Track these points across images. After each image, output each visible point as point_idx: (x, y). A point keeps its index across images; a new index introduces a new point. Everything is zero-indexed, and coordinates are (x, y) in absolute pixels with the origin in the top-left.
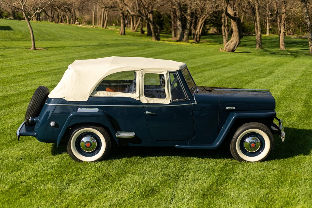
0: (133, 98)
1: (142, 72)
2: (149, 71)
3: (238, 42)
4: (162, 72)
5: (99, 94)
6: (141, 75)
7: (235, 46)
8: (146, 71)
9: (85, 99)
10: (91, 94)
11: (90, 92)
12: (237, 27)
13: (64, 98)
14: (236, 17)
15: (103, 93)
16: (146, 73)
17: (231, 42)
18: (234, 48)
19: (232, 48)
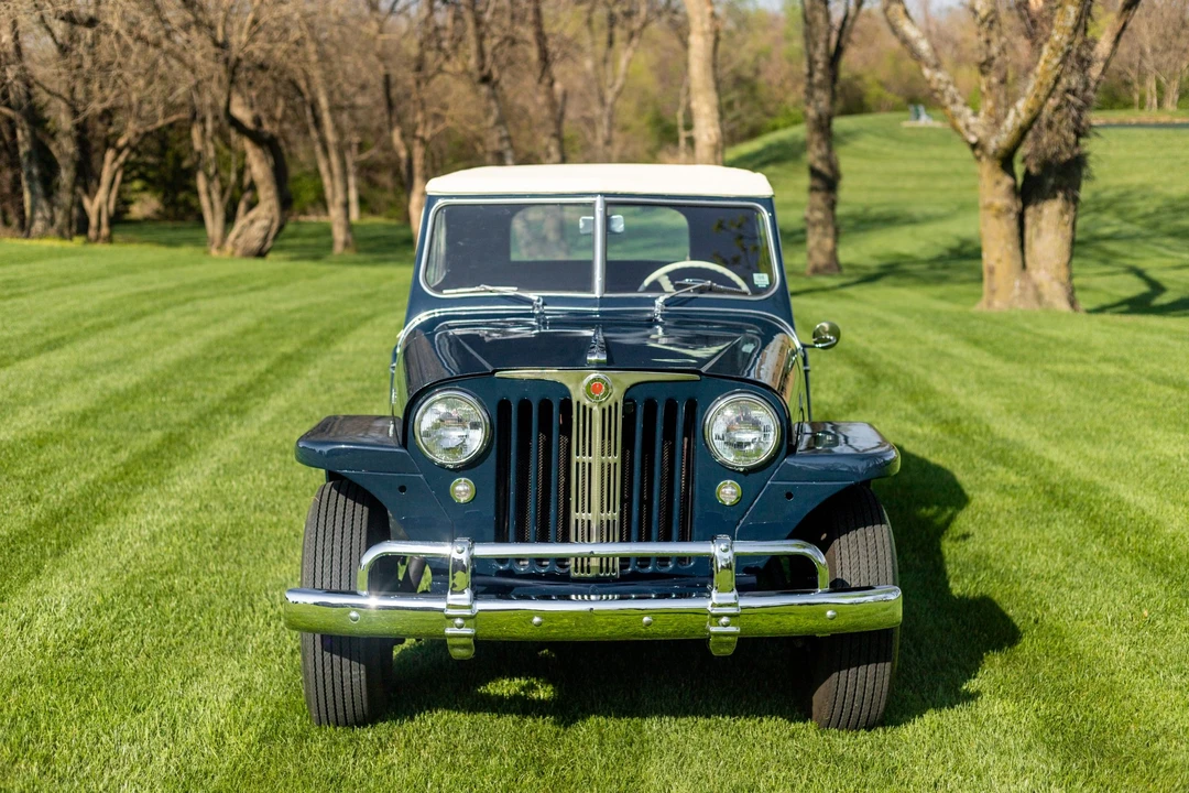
3: (275, 221)
7: (267, 236)
14: (260, 129)
18: (265, 244)
19: (256, 244)
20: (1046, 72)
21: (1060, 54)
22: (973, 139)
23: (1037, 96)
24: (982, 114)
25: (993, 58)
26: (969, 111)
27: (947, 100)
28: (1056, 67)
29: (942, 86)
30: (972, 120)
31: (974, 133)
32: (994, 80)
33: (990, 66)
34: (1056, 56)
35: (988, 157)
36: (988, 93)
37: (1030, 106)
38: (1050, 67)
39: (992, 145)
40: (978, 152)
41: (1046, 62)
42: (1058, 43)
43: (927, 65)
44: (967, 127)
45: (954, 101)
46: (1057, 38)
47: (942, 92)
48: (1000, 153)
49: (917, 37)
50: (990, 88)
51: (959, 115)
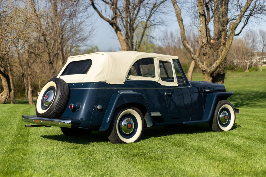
0: (155, 81)
1: (158, 59)
2: (162, 58)
3: (8, 95)
4: (169, 60)
5: (131, 79)
6: (157, 62)
7: (6, 99)
8: (160, 59)
9: (122, 82)
10: (126, 77)
11: (125, 75)
12: (7, 82)
13: (105, 82)
14: (5, 73)
15: (133, 77)
16: (160, 60)
17: (2, 96)
18: (6, 101)
19: (3, 100)
20: (224, 54)
21: (227, 50)
22: (204, 70)
23: (222, 60)
24: (204, 64)
25: (207, 52)
26: (202, 64)
27: (197, 61)
28: (226, 53)
29: (196, 58)
30: (203, 66)
31: (204, 68)
32: (207, 57)
33: (206, 54)
34: (227, 51)
35: (207, 73)
36: (206, 60)
37: (220, 62)
38: (225, 53)
39: (209, 70)
40: (204, 73)
41: (224, 52)
42: (227, 48)
43: (192, 54)
44: (202, 67)
45: (199, 62)
46: (227, 47)
47: (196, 60)
48: (210, 72)
49: (190, 48)
50: (206, 59)
51: (200, 64)
